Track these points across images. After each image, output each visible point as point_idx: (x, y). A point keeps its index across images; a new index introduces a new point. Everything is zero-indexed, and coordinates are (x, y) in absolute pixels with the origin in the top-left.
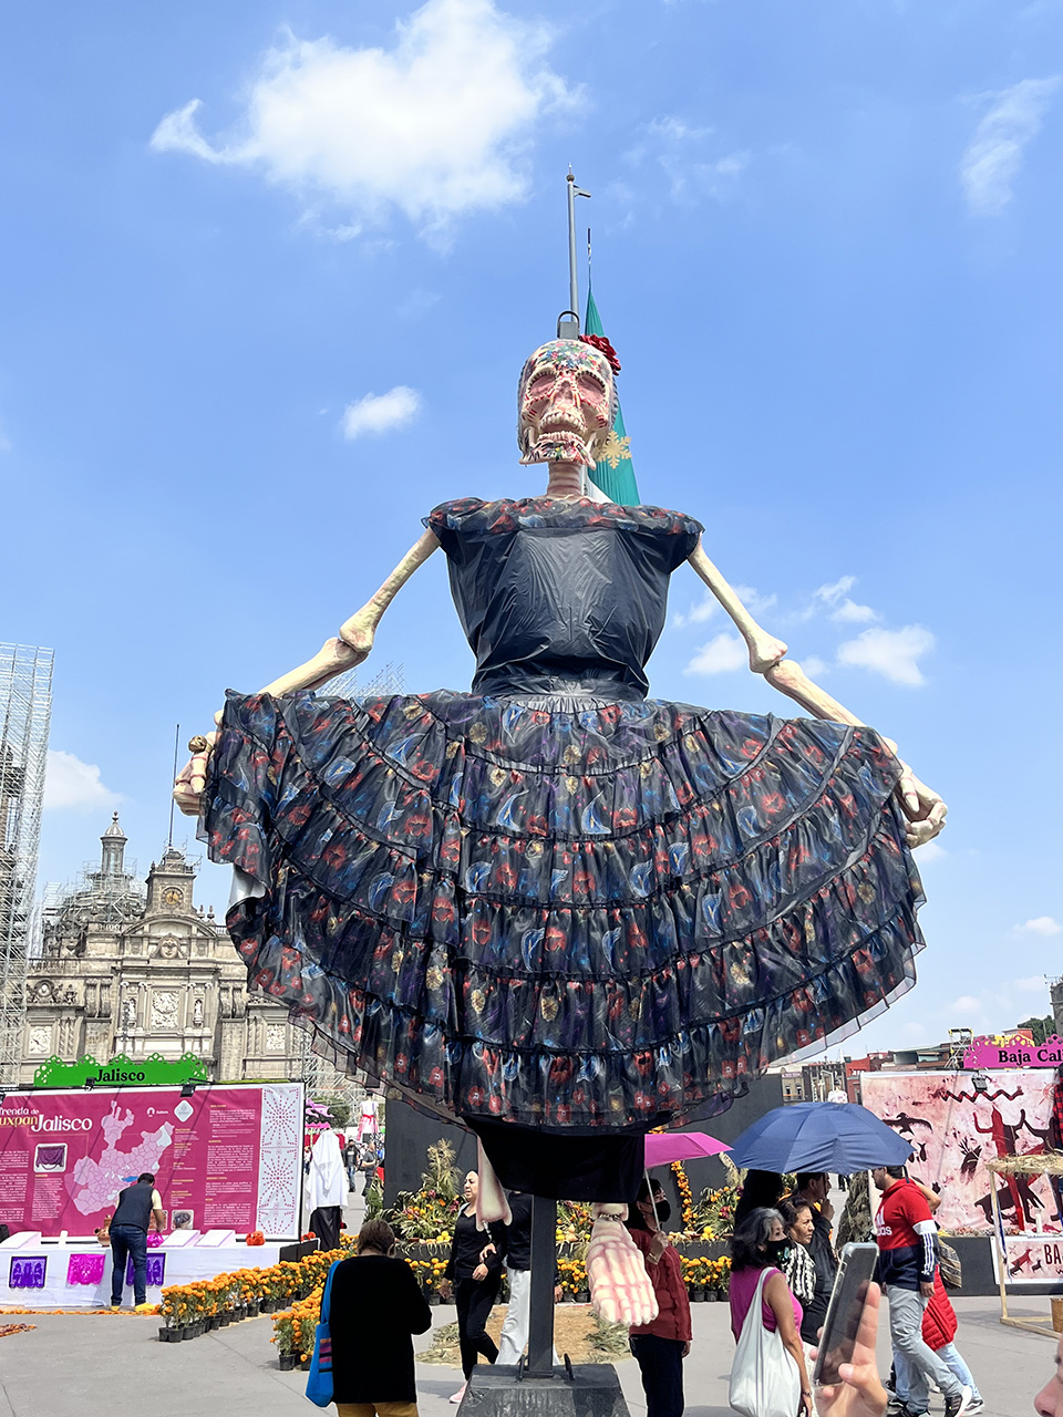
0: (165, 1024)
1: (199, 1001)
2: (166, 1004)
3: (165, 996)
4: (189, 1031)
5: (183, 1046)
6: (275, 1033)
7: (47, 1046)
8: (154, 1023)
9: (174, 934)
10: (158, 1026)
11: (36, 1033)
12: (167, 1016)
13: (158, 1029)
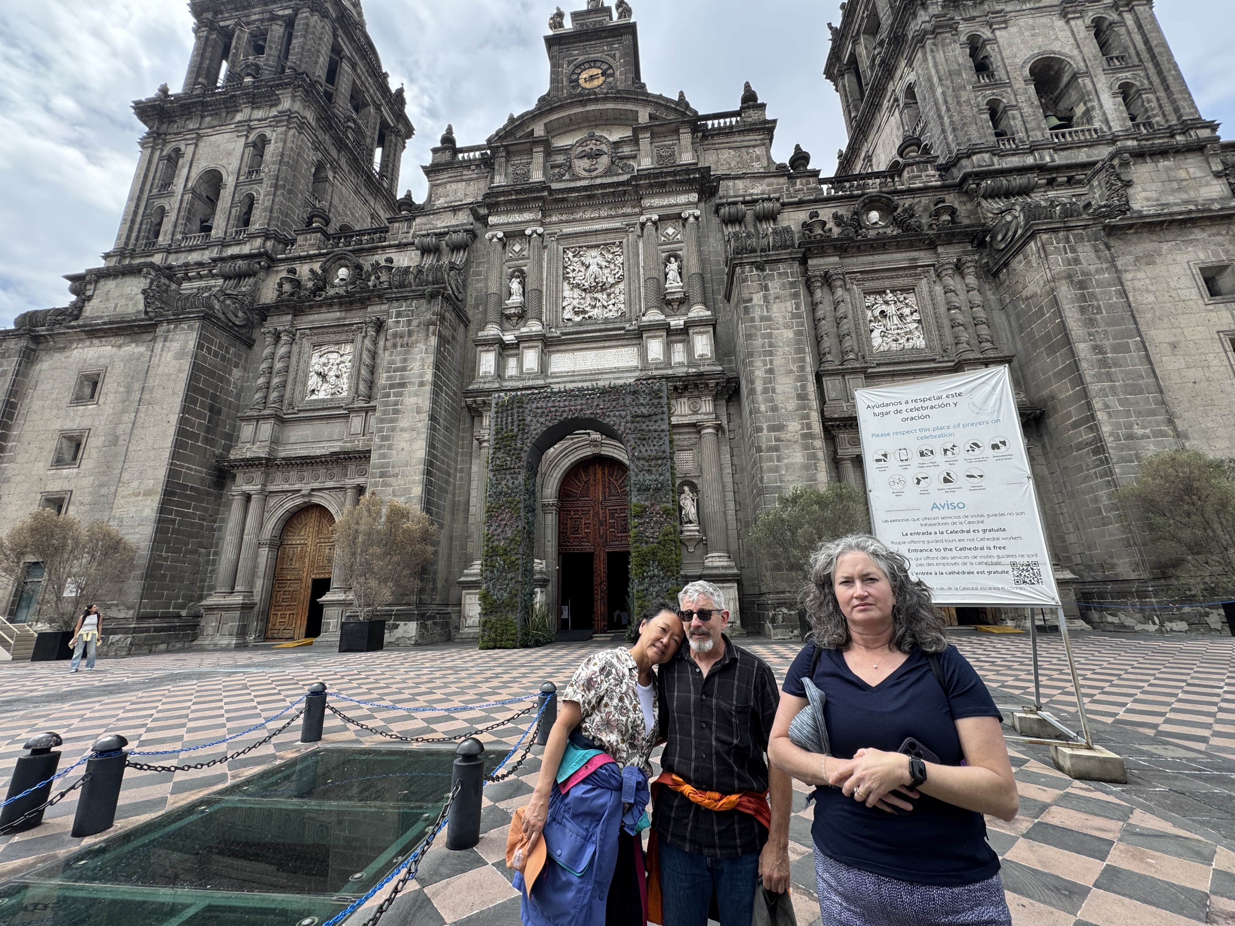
0: (594, 313)
1: (674, 255)
2: (594, 268)
3: (593, 258)
4: (654, 316)
5: (643, 354)
6: (891, 310)
7: (345, 383)
8: (568, 314)
9: (598, 133)
10: (578, 319)
11: (324, 360)
12: (602, 296)
13: (579, 324)
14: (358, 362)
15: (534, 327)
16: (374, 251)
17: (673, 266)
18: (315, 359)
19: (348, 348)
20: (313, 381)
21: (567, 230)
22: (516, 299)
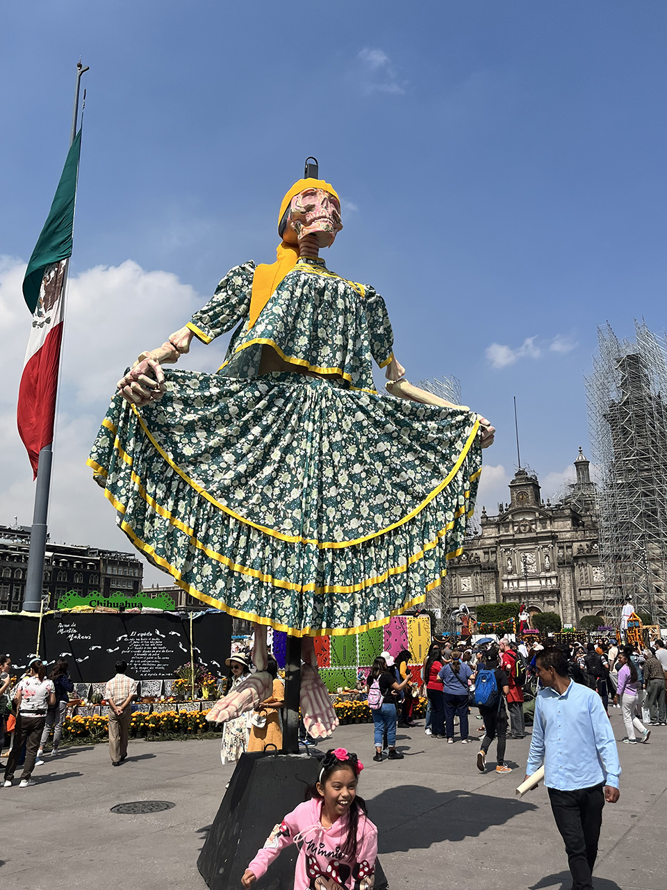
1: (547, 555)
2: (528, 558)
3: (528, 555)
4: (543, 574)
8: (523, 571)
9: (526, 518)
11: (464, 581)
12: (531, 566)
14: (473, 581)
15: (515, 576)
16: (471, 550)
17: (547, 558)
18: (462, 580)
19: (470, 578)
20: (463, 586)
21: (521, 548)
22: (510, 567)
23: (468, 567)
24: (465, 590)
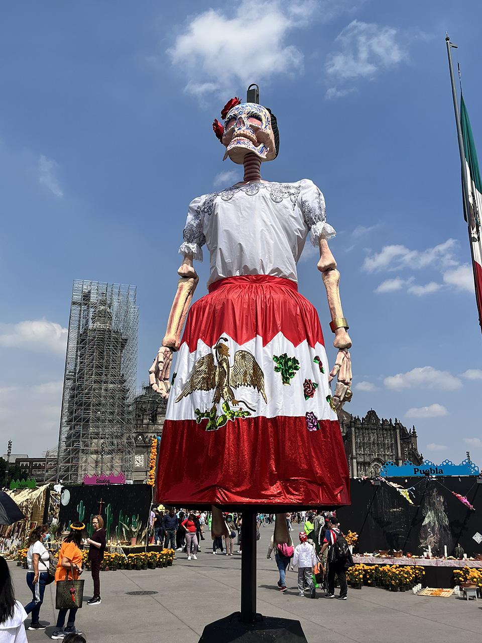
11: (138, 457)
14: (144, 458)
16: (147, 432)
19: (143, 455)
20: (136, 462)
23: (143, 447)
24: (138, 466)
